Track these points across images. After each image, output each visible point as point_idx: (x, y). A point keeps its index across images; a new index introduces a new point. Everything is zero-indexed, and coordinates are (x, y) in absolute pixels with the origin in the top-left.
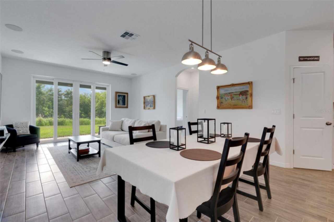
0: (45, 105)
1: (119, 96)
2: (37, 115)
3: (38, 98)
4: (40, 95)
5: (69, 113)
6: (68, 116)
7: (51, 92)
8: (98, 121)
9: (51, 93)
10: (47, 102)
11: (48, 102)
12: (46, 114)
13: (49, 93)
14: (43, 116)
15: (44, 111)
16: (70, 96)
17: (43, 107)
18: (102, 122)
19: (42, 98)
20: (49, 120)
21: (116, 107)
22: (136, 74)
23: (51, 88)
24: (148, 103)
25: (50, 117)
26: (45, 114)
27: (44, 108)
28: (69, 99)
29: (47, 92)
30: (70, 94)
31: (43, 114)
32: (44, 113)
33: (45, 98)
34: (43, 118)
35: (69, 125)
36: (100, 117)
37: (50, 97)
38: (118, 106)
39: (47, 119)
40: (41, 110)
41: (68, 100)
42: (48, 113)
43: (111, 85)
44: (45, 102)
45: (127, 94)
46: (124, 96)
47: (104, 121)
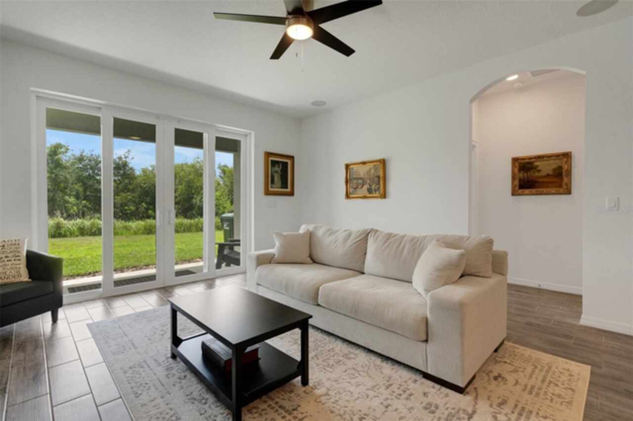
0: (68, 191)
1: (274, 163)
2: (51, 213)
3: (53, 176)
4: (58, 169)
5: (122, 208)
6: (121, 214)
7: (81, 163)
8: (185, 225)
9: (81, 166)
10: (72, 184)
11: (76, 184)
12: (72, 211)
13: (76, 166)
14: (65, 215)
15: (66, 205)
16: (121, 172)
17: (63, 197)
18: (192, 228)
19: (62, 175)
20: (77, 224)
21: (268, 193)
22: (325, 103)
23: (81, 155)
24: (360, 181)
25: (80, 218)
26: (70, 210)
27: (67, 198)
28: (119, 178)
29: (73, 164)
30: (123, 169)
31: (64, 211)
32: (67, 210)
33: (68, 176)
34: (65, 219)
35: (122, 234)
36: (186, 217)
37: (80, 174)
38: (270, 189)
39: (72, 222)
40: (60, 201)
41: (119, 180)
42: (75, 208)
43: (253, 133)
44: (70, 185)
45: (292, 158)
46: (285, 165)
47: (197, 225)
